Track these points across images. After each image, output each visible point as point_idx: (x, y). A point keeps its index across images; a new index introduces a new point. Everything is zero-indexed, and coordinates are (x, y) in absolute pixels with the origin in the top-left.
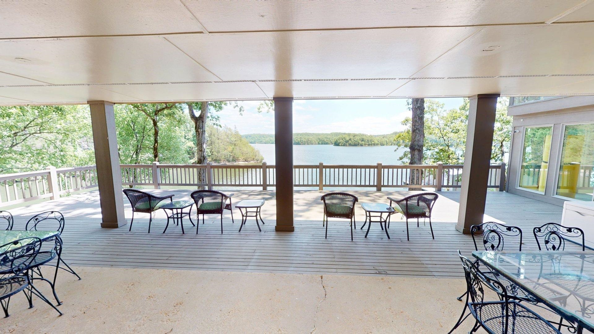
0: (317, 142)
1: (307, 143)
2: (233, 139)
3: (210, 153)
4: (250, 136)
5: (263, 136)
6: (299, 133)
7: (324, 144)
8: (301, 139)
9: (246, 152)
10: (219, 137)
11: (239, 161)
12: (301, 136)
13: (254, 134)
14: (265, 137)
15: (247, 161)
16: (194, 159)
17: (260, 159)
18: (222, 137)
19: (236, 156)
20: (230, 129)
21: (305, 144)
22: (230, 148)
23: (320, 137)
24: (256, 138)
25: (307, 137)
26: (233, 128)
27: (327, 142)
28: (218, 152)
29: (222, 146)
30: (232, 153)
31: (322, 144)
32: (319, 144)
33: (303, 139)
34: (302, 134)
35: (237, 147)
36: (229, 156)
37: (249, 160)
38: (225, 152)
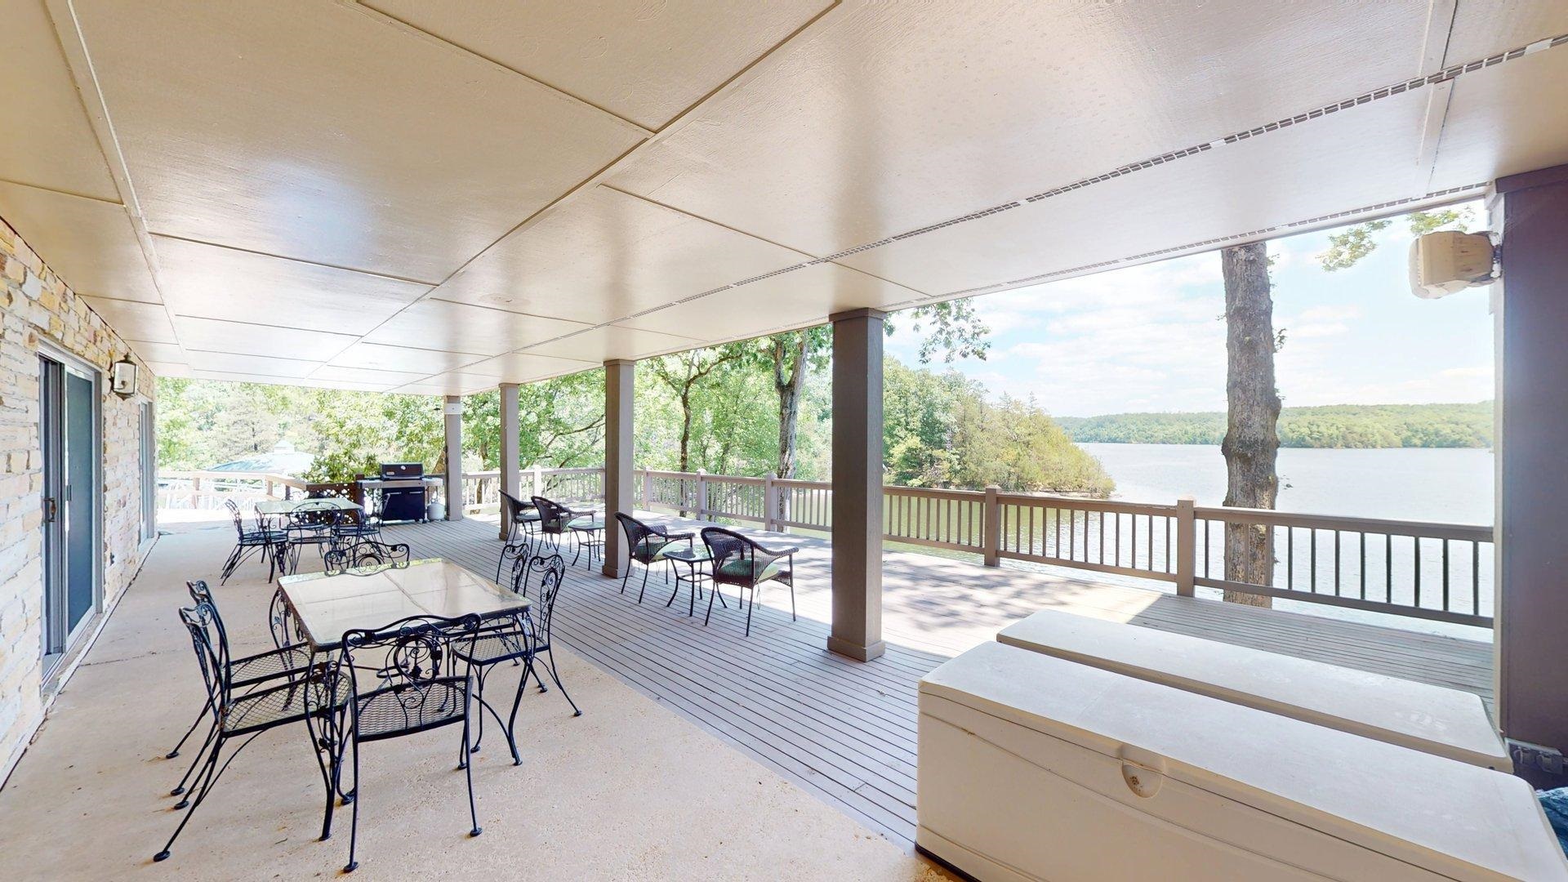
0: (1397, 440)
1: (1340, 442)
2: (1022, 430)
3: (959, 464)
4: (1112, 422)
5: (1158, 419)
6: (1309, 408)
7: (1439, 446)
8: (1314, 428)
9: (1059, 466)
10: (985, 426)
11: (1035, 489)
12: (1312, 419)
13: (1126, 414)
14: (1164, 422)
15: (1060, 492)
16: (920, 477)
17: (1100, 485)
18: (993, 424)
19: (1024, 475)
20: (1017, 404)
21: (1331, 447)
22: (1011, 454)
23: (1410, 419)
24: (1133, 427)
25: (1341, 421)
26: (1025, 400)
27: (1457, 437)
28: (979, 463)
29: (990, 449)
30: (1014, 466)
31: (1425, 445)
32: (1407, 444)
33: (1323, 429)
34: (1316, 411)
35: (1033, 453)
36: (1006, 475)
37: (1065, 488)
38: (996, 464)
